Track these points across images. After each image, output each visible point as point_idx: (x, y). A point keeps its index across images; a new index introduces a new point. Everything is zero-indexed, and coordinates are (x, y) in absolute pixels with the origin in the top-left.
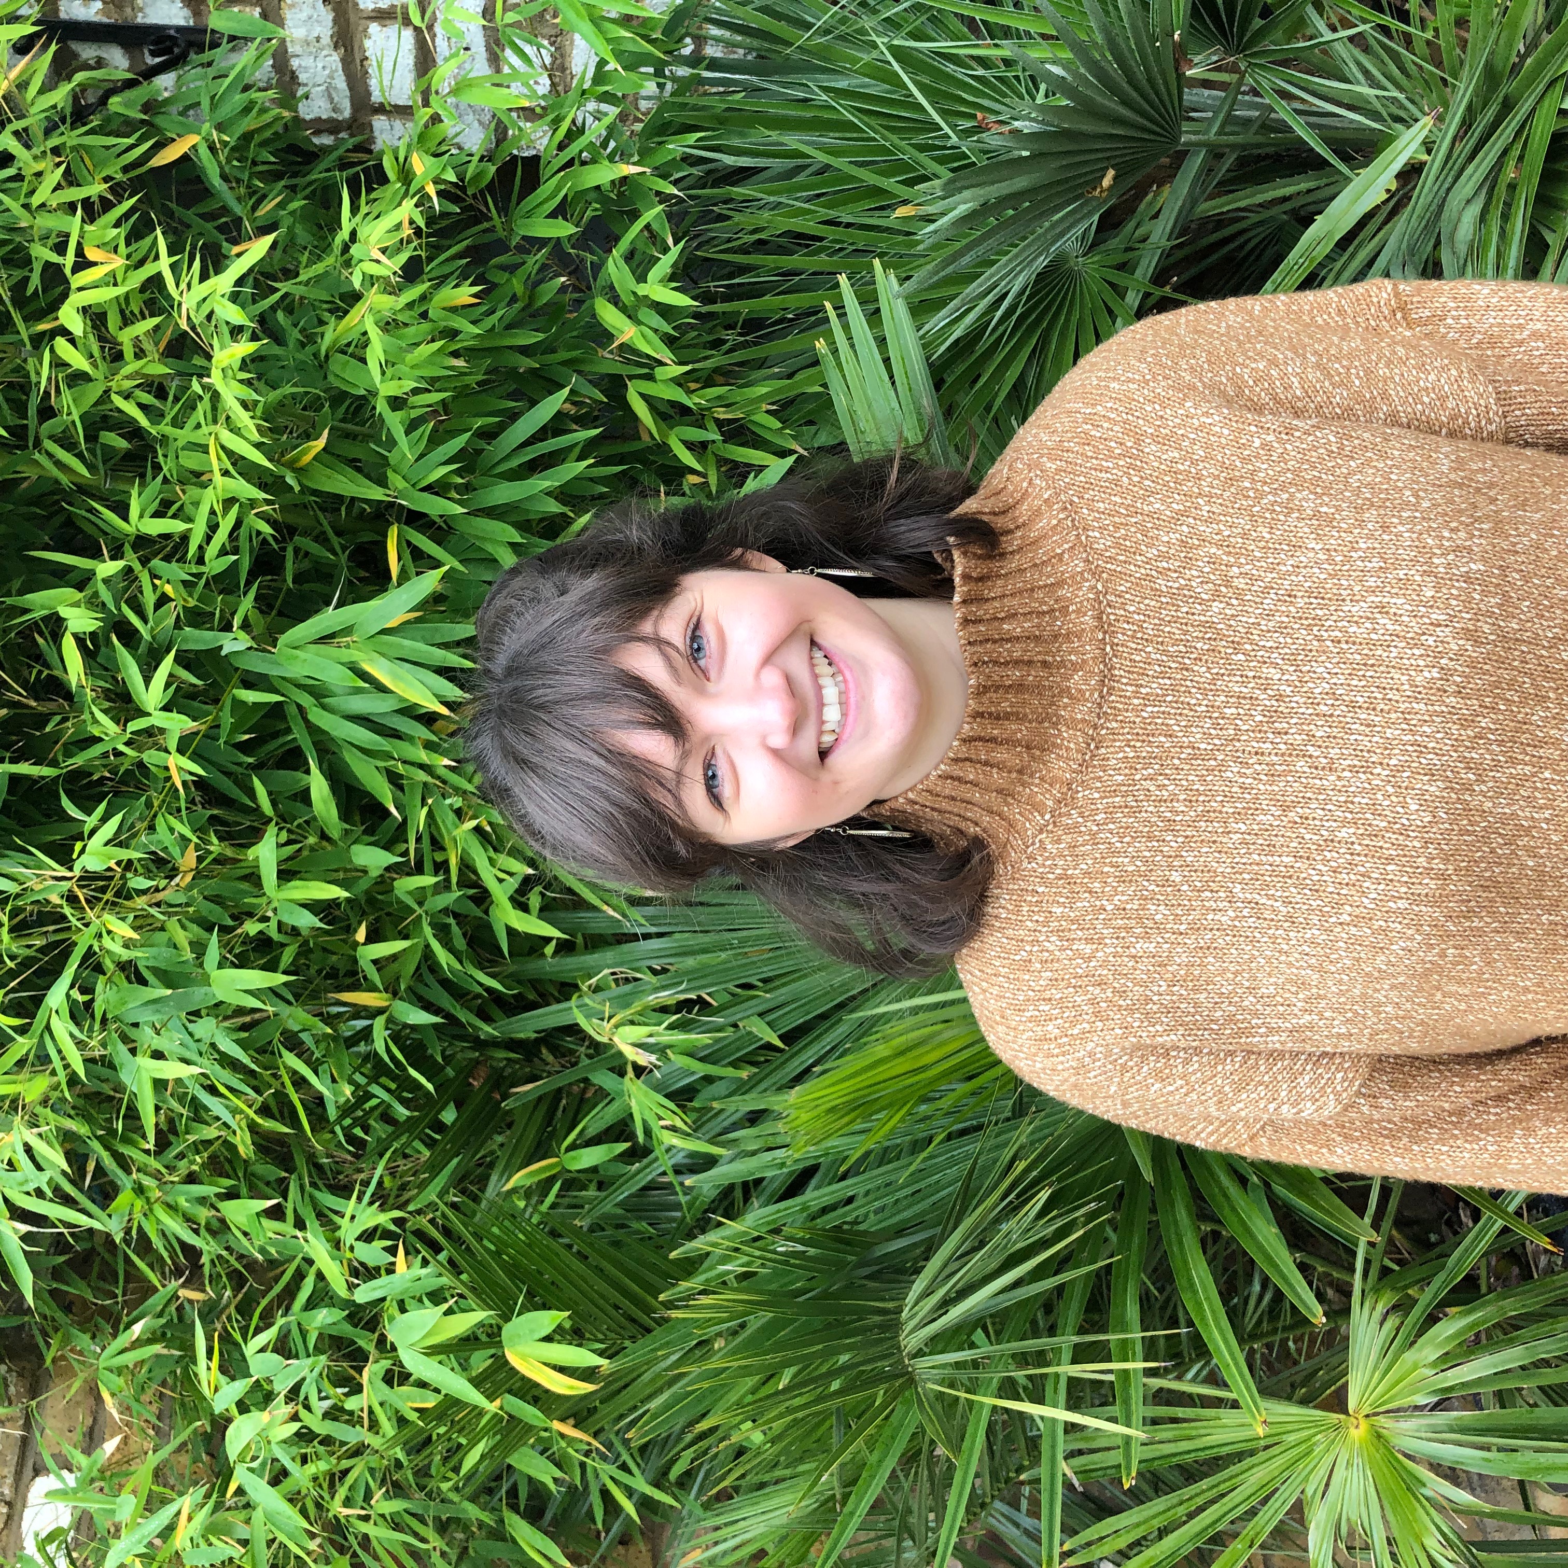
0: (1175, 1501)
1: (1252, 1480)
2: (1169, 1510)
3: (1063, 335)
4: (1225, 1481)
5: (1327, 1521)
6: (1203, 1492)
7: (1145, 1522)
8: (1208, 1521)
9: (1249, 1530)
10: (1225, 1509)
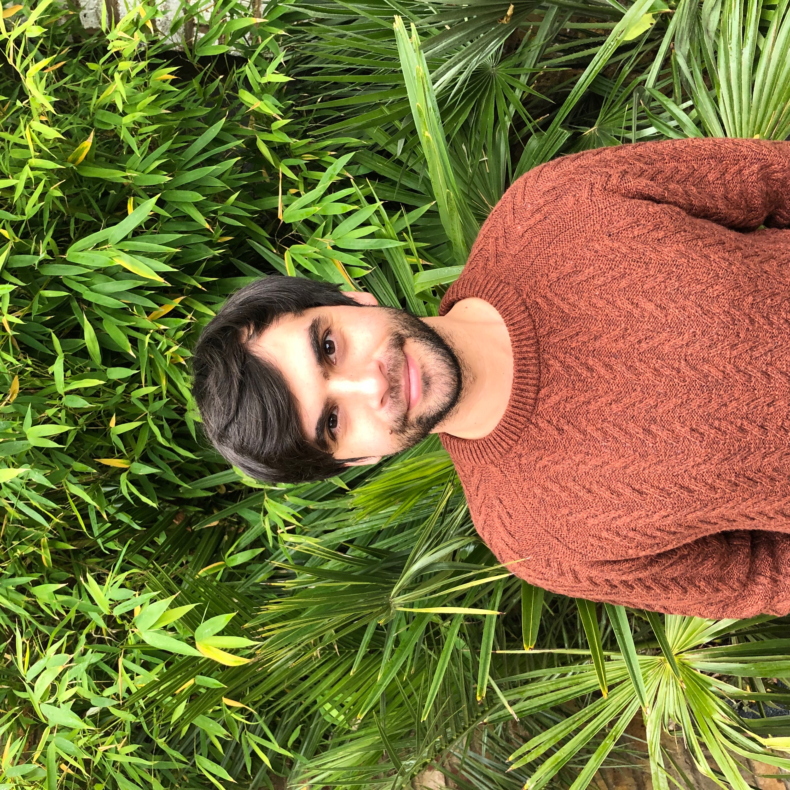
0: (571, 722)
1: (614, 703)
2: (567, 728)
3: (488, 101)
4: (598, 706)
5: (657, 718)
6: (586, 714)
7: (554, 737)
8: (590, 730)
9: (613, 732)
10: (599, 722)
